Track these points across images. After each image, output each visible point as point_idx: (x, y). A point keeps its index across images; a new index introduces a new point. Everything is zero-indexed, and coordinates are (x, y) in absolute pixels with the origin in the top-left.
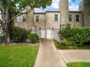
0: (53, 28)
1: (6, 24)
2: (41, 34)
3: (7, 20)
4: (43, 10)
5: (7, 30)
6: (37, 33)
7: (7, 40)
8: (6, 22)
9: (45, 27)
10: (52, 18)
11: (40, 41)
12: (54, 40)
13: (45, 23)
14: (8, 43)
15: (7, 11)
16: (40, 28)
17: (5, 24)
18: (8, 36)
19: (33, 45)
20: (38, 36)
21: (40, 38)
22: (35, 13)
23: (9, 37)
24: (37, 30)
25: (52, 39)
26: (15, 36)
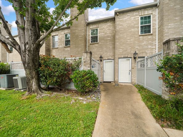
0: (135, 54)
1: (27, 52)
2: (103, 71)
3: (27, 43)
4: (107, 9)
5: (30, 65)
6: (93, 69)
7: (31, 86)
8: (27, 46)
9: (114, 53)
10: (134, 27)
11: (102, 87)
12: (141, 89)
13: (114, 44)
14: (34, 92)
15: (26, 22)
16: (101, 57)
17: (25, 52)
18: (32, 78)
19: (84, 100)
20: (95, 76)
21: (100, 80)
22: (89, 24)
23: (34, 80)
24: (92, 62)
25: (132, 83)
26: (46, 78)
